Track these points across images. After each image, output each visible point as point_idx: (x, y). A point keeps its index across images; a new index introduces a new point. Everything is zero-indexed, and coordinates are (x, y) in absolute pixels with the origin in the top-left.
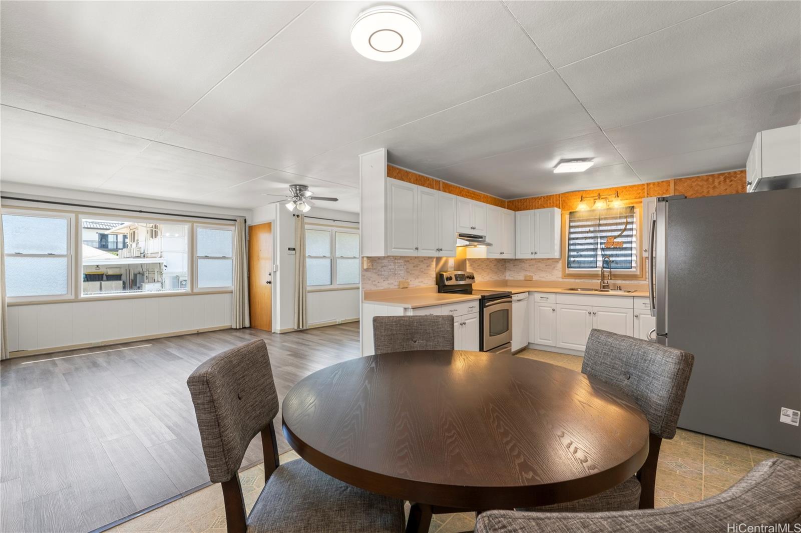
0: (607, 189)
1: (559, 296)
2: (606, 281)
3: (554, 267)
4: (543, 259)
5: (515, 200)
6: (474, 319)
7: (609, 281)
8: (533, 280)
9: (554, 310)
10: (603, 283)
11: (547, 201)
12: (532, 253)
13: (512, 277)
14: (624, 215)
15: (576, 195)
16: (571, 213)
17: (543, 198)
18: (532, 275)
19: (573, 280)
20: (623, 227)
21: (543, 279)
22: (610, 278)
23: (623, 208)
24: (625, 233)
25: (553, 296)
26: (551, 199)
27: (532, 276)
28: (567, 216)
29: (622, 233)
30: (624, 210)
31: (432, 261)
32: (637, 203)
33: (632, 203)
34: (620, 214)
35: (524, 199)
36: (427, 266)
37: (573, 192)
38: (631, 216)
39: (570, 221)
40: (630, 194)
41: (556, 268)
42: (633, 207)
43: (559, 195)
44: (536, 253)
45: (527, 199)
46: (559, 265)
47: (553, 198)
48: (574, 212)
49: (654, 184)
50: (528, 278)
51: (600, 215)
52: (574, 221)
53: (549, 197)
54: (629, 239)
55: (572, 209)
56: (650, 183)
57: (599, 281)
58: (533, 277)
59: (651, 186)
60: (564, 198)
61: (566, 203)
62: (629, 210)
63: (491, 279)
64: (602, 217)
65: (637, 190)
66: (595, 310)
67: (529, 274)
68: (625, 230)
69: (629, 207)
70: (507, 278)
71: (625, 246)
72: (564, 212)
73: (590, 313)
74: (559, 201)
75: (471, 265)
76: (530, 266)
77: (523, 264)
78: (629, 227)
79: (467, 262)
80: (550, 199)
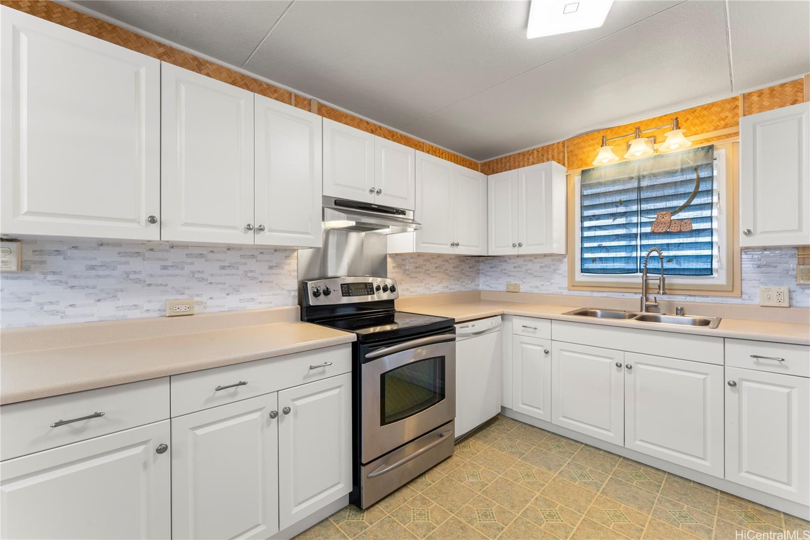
0: (655, 118)
1: (557, 327)
2: (651, 297)
3: (555, 270)
4: (536, 256)
5: (493, 161)
6: (337, 391)
7: (659, 297)
8: (521, 291)
9: (547, 352)
10: (647, 300)
11: (543, 155)
12: (514, 246)
13: (488, 285)
14: (692, 164)
15: (592, 139)
16: (584, 172)
17: (535, 152)
18: (518, 283)
19: (588, 294)
20: (691, 189)
21: (536, 291)
22: (661, 292)
23: (689, 152)
24: (696, 201)
25: (547, 324)
26: (550, 151)
27: (519, 285)
28: (577, 179)
29: (690, 201)
30: (691, 155)
31: (287, 257)
32: (719, 138)
33: (708, 140)
34: (682, 165)
35: (506, 158)
36: (271, 268)
37: (587, 134)
38: (707, 164)
39: (583, 186)
40: (702, 124)
41: (557, 272)
42: (711, 147)
43: (563, 143)
44: (520, 245)
45: (510, 156)
46: (564, 266)
47: (553, 150)
48: (589, 170)
49: (760, 93)
50: (512, 289)
51: (639, 170)
52: (590, 186)
53: (546, 149)
54: (706, 213)
55: (586, 164)
56: (750, 94)
57: (639, 296)
58: (521, 287)
59: (755, 98)
60: (571, 148)
61: (576, 155)
62: (702, 153)
63: (446, 290)
64: (645, 173)
65: (720, 113)
66: (629, 359)
67: (513, 281)
68: (696, 194)
69: (703, 148)
70: (481, 287)
71: (695, 226)
72: (570, 172)
73: (619, 366)
74: (564, 152)
75: (399, 266)
76: (515, 267)
77: (505, 266)
78: (702, 187)
79: (389, 260)
80: (548, 152)
